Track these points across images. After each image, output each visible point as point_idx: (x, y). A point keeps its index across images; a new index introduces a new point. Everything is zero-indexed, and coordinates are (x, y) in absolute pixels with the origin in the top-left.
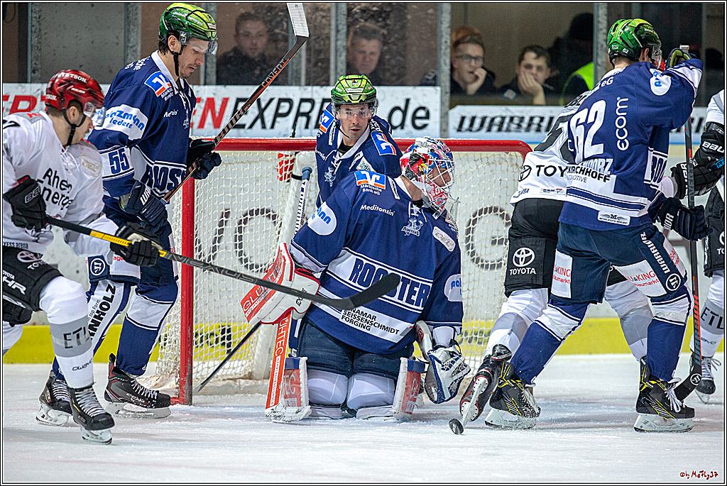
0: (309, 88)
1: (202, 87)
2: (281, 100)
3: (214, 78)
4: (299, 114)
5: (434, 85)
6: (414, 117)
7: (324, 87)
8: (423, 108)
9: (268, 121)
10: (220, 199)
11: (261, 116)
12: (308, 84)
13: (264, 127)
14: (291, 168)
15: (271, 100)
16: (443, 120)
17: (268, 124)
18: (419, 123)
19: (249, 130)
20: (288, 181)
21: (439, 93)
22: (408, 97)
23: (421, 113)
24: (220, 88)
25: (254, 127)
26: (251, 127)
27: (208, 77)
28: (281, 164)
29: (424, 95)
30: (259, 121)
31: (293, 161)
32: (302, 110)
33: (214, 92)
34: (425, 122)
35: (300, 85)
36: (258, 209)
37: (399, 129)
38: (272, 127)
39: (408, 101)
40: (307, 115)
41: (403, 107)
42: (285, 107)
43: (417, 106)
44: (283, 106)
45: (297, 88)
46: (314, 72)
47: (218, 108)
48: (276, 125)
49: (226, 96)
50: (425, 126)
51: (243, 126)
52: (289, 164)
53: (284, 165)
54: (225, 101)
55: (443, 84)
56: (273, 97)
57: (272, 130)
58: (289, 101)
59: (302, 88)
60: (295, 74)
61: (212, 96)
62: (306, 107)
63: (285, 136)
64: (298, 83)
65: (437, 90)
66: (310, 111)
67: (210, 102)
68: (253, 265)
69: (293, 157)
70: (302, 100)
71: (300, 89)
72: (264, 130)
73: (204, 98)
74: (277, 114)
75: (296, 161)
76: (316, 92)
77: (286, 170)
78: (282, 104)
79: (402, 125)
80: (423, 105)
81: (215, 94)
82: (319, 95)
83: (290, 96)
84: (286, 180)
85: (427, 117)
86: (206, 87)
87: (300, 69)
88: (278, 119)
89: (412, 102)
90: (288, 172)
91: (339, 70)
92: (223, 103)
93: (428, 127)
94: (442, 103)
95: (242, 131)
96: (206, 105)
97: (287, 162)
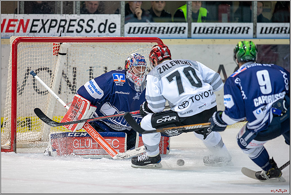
0: (64, 15)
1: (18, 15)
2: (52, 20)
3: (23, 11)
4: (60, 26)
5: (118, 13)
6: (110, 28)
7: (71, 15)
8: (113, 24)
9: (47, 29)
10: (28, 63)
11: (43, 27)
12: (64, 13)
13: (45, 32)
14: (58, 50)
15: (48, 20)
16: (122, 29)
17: (47, 31)
18: (111, 30)
19: (38, 33)
20: (57, 56)
21: (120, 17)
22: (107, 19)
23: (113, 26)
24: (26, 15)
25: (41, 32)
26: (39, 32)
27: (21, 10)
28: (54, 48)
29: (114, 18)
30: (43, 30)
31: (59, 47)
32: (61, 25)
33: (23, 17)
34: (114, 29)
35: (60, 14)
36: (44, 68)
37: (103, 33)
38: (48, 32)
39: (107, 20)
40: (64, 27)
41: (104, 23)
42: (54, 23)
43: (111, 23)
44: (53, 23)
45: (59, 15)
46: (66, 8)
47: (25, 24)
48: (50, 31)
49: (29, 19)
50: (114, 31)
51: (36, 32)
52: (57, 48)
53: (55, 49)
54: (28, 21)
55: (122, 13)
56: (48, 19)
57: (48, 33)
58: (56, 21)
59: (61, 15)
60: (58, 9)
61: (22, 18)
62: (63, 23)
63: (54, 36)
64: (60, 13)
65: (119, 16)
66: (65, 25)
67: (22, 21)
68: (42, 92)
69: (59, 45)
70: (61, 20)
71: (60, 15)
72: (45, 33)
73: (19, 19)
74: (51, 26)
75: (60, 47)
76: (67, 17)
77: (56, 51)
78: (53, 22)
79: (104, 31)
80: (113, 22)
81: (24, 18)
82: (69, 18)
83: (56, 18)
84: (56, 55)
85: (115, 27)
86: (20, 15)
87: (61, 7)
88: (51, 29)
89: (108, 21)
90: (57, 52)
91: (77, 7)
92: (27, 21)
93: (116, 32)
94: (121, 21)
95: (35, 34)
96: (20, 22)
97: (56, 47)
